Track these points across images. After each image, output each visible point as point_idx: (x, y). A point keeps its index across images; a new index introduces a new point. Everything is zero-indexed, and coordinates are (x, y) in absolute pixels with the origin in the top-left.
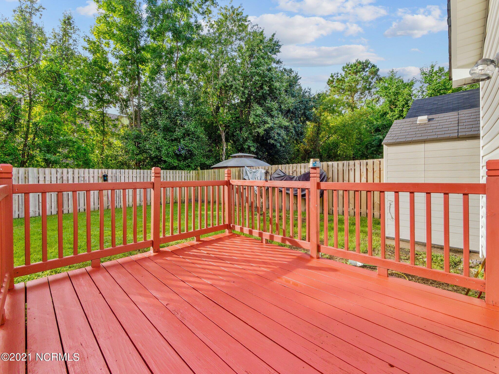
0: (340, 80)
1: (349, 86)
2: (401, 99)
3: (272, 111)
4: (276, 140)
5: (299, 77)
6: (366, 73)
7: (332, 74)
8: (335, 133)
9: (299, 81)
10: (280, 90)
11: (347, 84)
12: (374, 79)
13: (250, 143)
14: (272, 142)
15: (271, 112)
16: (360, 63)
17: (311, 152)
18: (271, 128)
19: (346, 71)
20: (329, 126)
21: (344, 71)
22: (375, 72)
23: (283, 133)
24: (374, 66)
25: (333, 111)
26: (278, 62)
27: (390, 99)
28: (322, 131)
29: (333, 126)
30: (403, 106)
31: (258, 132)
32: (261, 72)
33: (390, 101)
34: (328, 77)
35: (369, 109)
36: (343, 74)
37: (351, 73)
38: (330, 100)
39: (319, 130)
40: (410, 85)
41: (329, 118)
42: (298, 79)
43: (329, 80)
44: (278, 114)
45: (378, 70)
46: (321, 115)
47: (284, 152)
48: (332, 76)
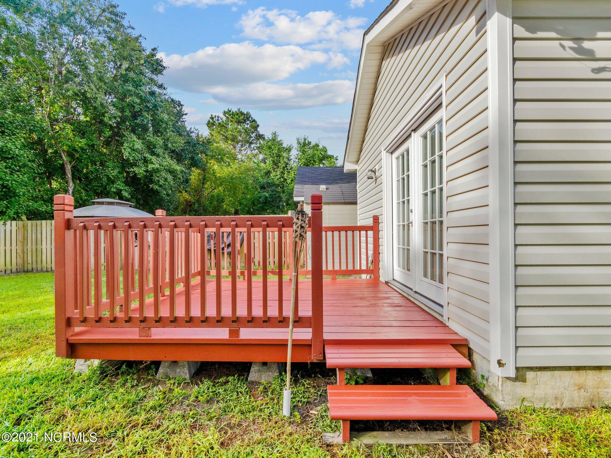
0: (222, 126)
1: (233, 135)
2: (282, 162)
3: (155, 147)
4: (161, 186)
5: (185, 113)
6: (247, 126)
7: (212, 115)
8: (221, 184)
9: (184, 117)
10: (167, 124)
11: (230, 132)
12: (254, 134)
13: (120, 185)
14: (156, 187)
15: (153, 148)
16: (242, 114)
17: (194, 204)
18: (157, 171)
19: (228, 117)
20: (215, 176)
21: (226, 116)
22: (256, 127)
23: (170, 177)
24: (254, 121)
25: (220, 161)
26: (161, 86)
27: (273, 159)
28: (208, 181)
29: (219, 176)
30: (284, 168)
31: (135, 172)
32: (142, 94)
33: (273, 161)
34: (208, 118)
35: (255, 165)
36: (224, 118)
37: (234, 121)
38: (217, 147)
39: (204, 179)
40: (289, 150)
41: (216, 167)
42: (183, 115)
43: (209, 121)
44: (164, 154)
45: (258, 126)
46: (207, 163)
47: (168, 202)
48: (212, 118)
